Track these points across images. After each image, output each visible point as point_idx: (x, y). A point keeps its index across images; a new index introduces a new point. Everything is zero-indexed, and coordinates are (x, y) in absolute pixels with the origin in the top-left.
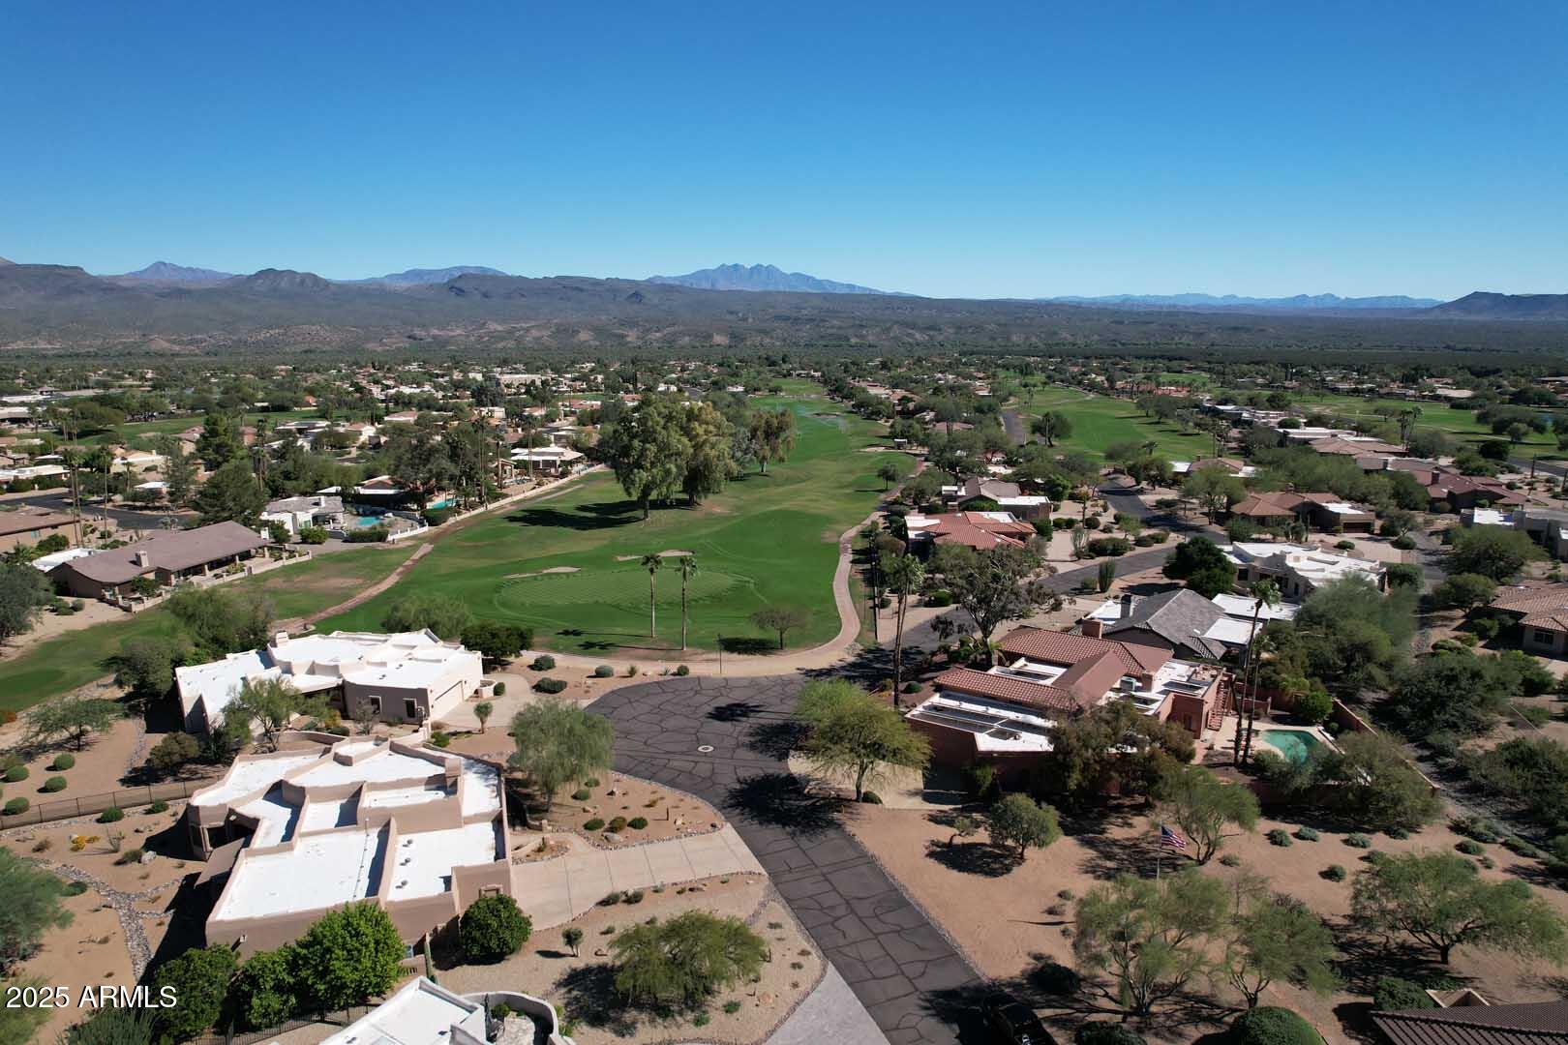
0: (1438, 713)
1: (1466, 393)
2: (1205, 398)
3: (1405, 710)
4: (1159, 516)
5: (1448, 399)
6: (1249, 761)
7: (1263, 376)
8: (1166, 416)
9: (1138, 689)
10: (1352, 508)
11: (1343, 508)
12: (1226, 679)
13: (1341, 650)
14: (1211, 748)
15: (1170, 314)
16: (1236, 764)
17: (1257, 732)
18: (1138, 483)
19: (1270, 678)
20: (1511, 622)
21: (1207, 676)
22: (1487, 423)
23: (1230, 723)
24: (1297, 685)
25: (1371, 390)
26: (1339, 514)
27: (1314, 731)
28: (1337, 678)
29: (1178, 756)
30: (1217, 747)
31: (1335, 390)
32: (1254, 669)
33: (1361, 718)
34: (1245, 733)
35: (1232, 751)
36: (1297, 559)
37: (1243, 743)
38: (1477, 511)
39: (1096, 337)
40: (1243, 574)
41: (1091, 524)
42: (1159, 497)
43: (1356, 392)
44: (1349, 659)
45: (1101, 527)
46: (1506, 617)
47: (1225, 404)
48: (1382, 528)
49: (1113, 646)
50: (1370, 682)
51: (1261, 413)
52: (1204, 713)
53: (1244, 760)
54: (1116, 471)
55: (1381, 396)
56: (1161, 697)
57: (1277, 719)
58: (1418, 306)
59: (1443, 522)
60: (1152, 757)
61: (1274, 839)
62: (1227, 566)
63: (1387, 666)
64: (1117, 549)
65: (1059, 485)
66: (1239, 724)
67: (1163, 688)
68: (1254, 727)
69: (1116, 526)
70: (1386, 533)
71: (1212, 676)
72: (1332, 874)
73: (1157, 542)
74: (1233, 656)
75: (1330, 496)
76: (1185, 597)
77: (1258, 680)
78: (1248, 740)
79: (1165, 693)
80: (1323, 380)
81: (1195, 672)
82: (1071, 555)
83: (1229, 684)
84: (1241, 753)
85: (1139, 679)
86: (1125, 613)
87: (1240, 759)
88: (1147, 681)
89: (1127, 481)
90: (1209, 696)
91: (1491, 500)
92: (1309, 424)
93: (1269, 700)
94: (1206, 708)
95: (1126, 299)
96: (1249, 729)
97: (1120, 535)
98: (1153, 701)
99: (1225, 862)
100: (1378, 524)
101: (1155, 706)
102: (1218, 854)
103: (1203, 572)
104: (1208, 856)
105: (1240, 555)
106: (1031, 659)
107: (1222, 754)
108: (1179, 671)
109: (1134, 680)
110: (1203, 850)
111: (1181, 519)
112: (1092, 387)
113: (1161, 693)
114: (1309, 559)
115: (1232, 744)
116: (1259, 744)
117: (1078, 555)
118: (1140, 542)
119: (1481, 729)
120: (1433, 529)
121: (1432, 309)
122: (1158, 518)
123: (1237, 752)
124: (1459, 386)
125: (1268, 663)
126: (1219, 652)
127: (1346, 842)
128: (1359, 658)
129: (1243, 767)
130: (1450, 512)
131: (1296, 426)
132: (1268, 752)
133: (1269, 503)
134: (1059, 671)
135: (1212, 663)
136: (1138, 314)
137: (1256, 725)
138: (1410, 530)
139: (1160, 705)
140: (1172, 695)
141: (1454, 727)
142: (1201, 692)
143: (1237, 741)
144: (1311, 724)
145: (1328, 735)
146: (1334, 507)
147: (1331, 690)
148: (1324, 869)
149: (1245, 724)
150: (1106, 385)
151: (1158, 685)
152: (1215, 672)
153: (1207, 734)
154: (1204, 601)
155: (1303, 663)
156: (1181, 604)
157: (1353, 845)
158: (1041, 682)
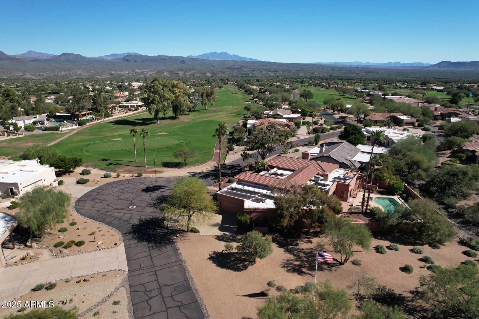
0: (448, 190)
1: (442, 88)
2: (359, 89)
3: (434, 189)
4: (339, 121)
5: (436, 89)
6: (368, 211)
7: (378, 83)
8: (346, 93)
9: (322, 180)
10: (408, 118)
11: (405, 118)
12: (360, 176)
13: (407, 164)
14: (351, 206)
15: (349, 68)
16: (362, 213)
17: (372, 199)
18: (334, 112)
19: (378, 176)
20: (471, 154)
21: (352, 175)
22: (450, 95)
23: (360, 195)
24: (390, 178)
25: (412, 87)
26: (403, 119)
27: (396, 198)
28: (406, 176)
29: (334, 211)
30: (354, 205)
31: (400, 87)
32: (371, 172)
33: (416, 192)
34: (366, 199)
35: (361, 207)
36: (389, 133)
37: (366, 203)
38: (452, 119)
39: (326, 74)
40: (369, 139)
41: (316, 123)
42: (340, 116)
43: (406, 88)
44: (410, 169)
45: (319, 124)
46: (469, 152)
47: (365, 90)
48: (418, 125)
49: (313, 162)
50: (419, 177)
51: (377, 92)
52: (350, 190)
53: (366, 211)
54: (327, 108)
55: (415, 89)
56: (331, 183)
57: (380, 193)
58: (425, 66)
59: (439, 123)
60: (322, 211)
61: (378, 250)
62: (363, 135)
63: (426, 170)
64: (323, 131)
65: (306, 111)
66: (364, 195)
67: (333, 180)
68: (370, 196)
69: (324, 124)
70: (420, 126)
71: (354, 175)
72: (406, 269)
73: (339, 129)
74: (363, 167)
75: (400, 114)
76: (345, 144)
77: (373, 176)
78: (368, 202)
79: (333, 182)
80: (396, 85)
81: (347, 173)
82: (307, 133)
83: (361, 177)
84: (365, 208)
85: (322, 176)
86: (321, 151)
87: (364, 210)
88: (325, 177)
89: (330, 111)
90: (352, 183)
91: (456, 115)
92: (392, 95)
93: (378, 184)
94: (350, 188)
95: (336, 63)
96: (368, 197)
97: (326, 127)
98: (327, 185)
99: (354, 263)
100: (417, 124)
101: (327, 188)
102: (351, 259)
103: (353, 136)
104: (346, 260)
105: (368, 132)
106: (279, 168)
107: (356, 208)
108: (340, 172)
109: (320, 177)
110: (344, 258)
111: (347, 122)
112: (323, 86)
113: (332, 181)
114: (393, 133)
115: (361, 204)
116: (373, 204)
117: (309, 133)
118: (332, 129)
119: (465, 196)
120: (435, 125)
121: (429, 66)
122: (340, 122)
123: (363, 208)
124: (439, 86)
125: (378, 169)
126: (358, 165)
127: (412, 251)
128: (415, 167)
129: (365, 214)
130: (441, 120)
131: (388, 95)
132: (376, 208)
133: (378, 116)
134: (289, 173)
135: (355, 169)
136: (339, 67)
137: (371, 195)
138: (428, 125)
139: (331, 187)
140: (336, 182)
141: (454, 195)
142: (348, 181)
143: (363, 203)
144: (394, 195)
145: (401, 199)
146: (401, 117)
147: (403, 180)
148: (403, 266)
149: (367, 195)
150: (327, 86)
151: (330, 178)
152: (355, 173)
153: (350, 199)
154: (353, 146)
155: (392, 169)
156: (343, 147)
157: (415, 252)
158: (281, 177)
